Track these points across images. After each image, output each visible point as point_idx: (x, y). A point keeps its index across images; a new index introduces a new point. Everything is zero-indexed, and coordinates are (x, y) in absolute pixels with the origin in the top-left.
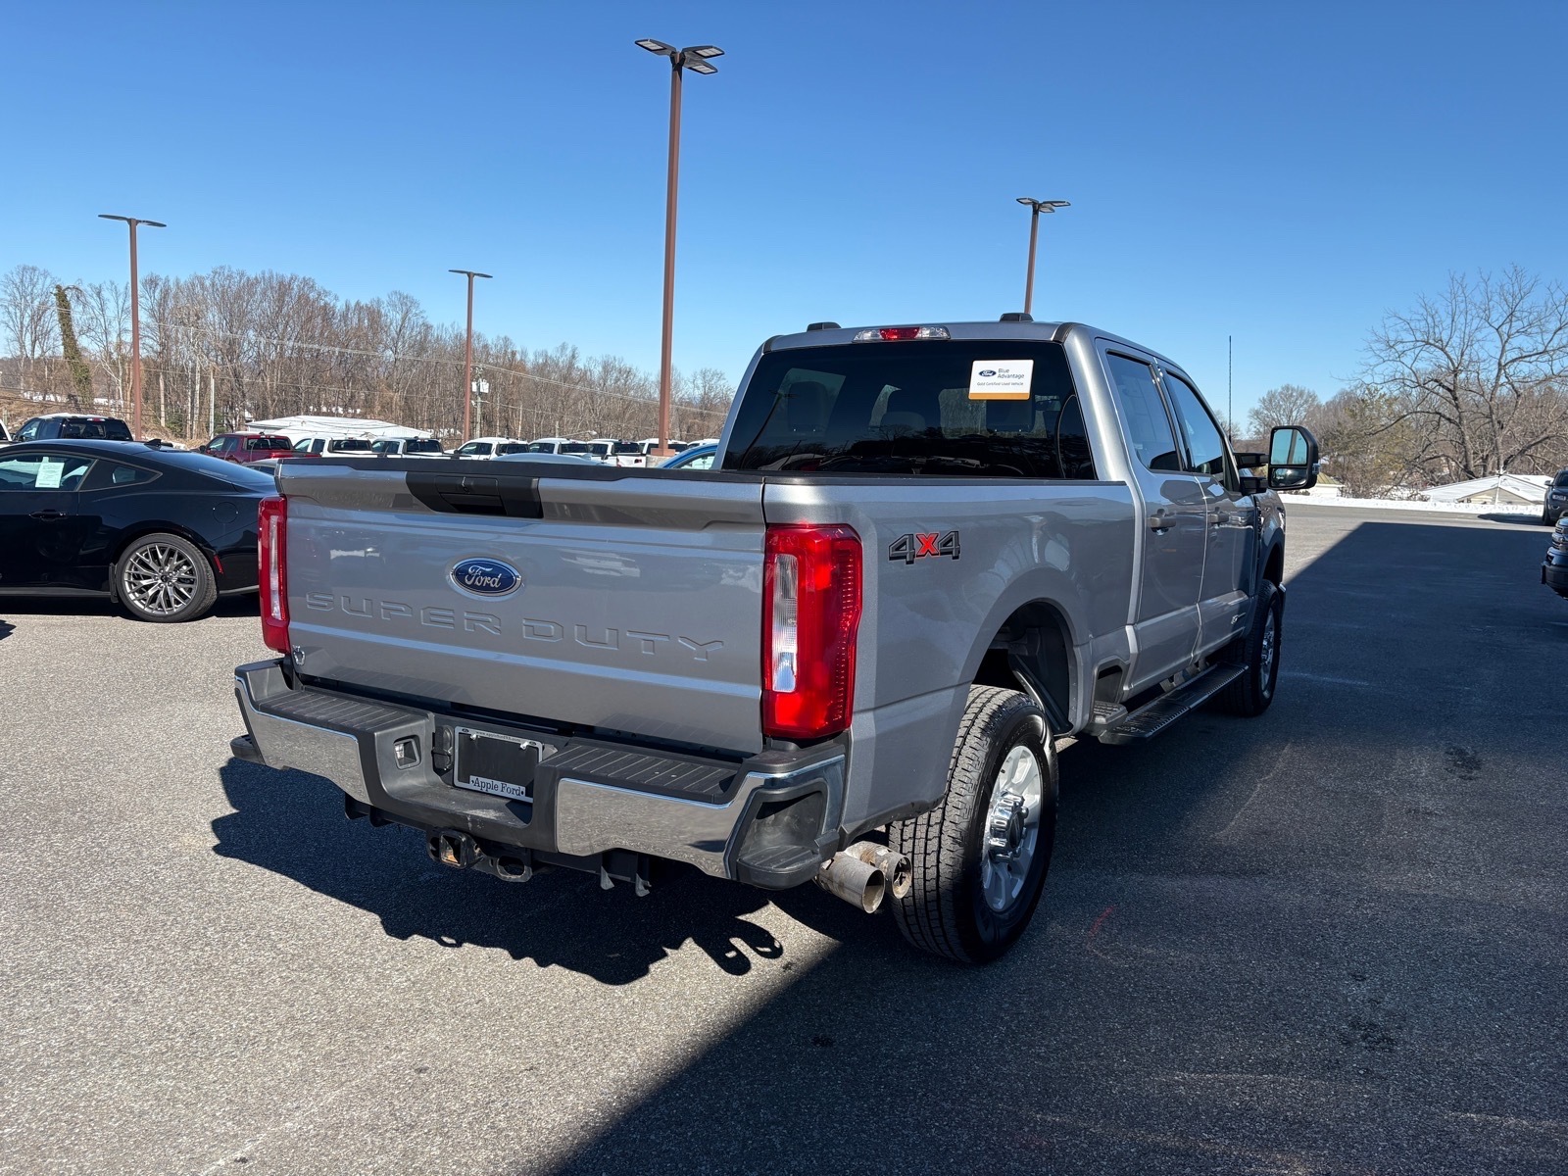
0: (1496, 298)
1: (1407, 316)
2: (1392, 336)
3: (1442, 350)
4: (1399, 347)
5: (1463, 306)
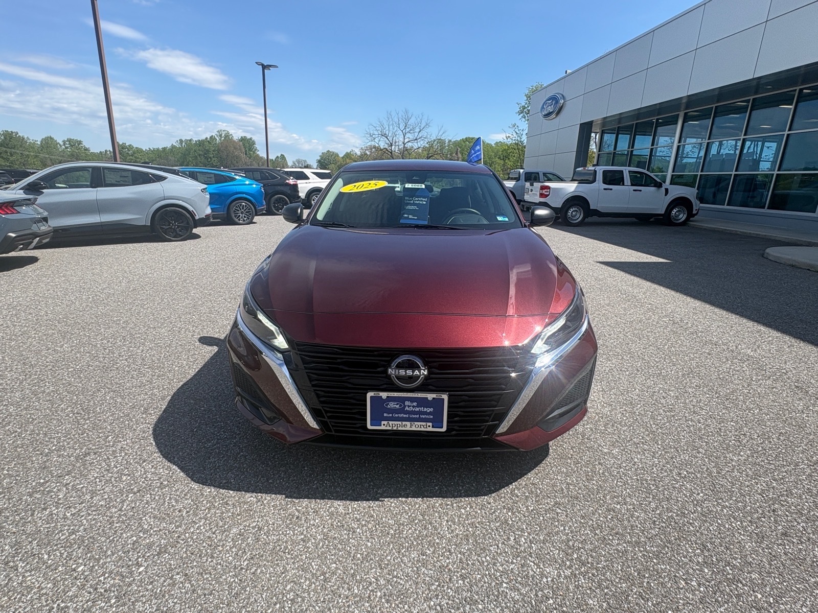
0: (401, 120)
1: (375, 125)
2: (372, 132)
3: (387, 137)
4: (374, 136)
5: (391, 122)
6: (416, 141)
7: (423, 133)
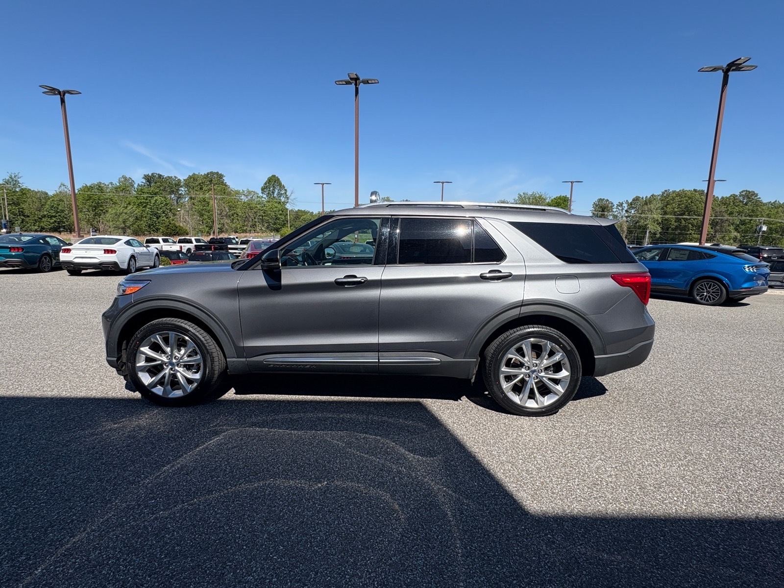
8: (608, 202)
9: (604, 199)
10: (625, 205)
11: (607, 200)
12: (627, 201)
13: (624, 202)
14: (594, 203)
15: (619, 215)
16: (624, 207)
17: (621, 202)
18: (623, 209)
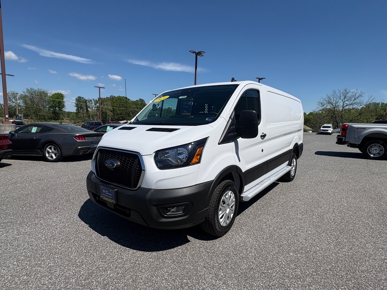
6: (352, 105)
7: (357, 101)
8: (83, 99)
9: (81, 97)
10: (93, 101)
11: (83, 98)
12: (94, 99)
13: (92, 100)
14: (76, 99)
15: (90, 106)
16: (93, 102)
17: (91, 99)
18: (92, 103)
